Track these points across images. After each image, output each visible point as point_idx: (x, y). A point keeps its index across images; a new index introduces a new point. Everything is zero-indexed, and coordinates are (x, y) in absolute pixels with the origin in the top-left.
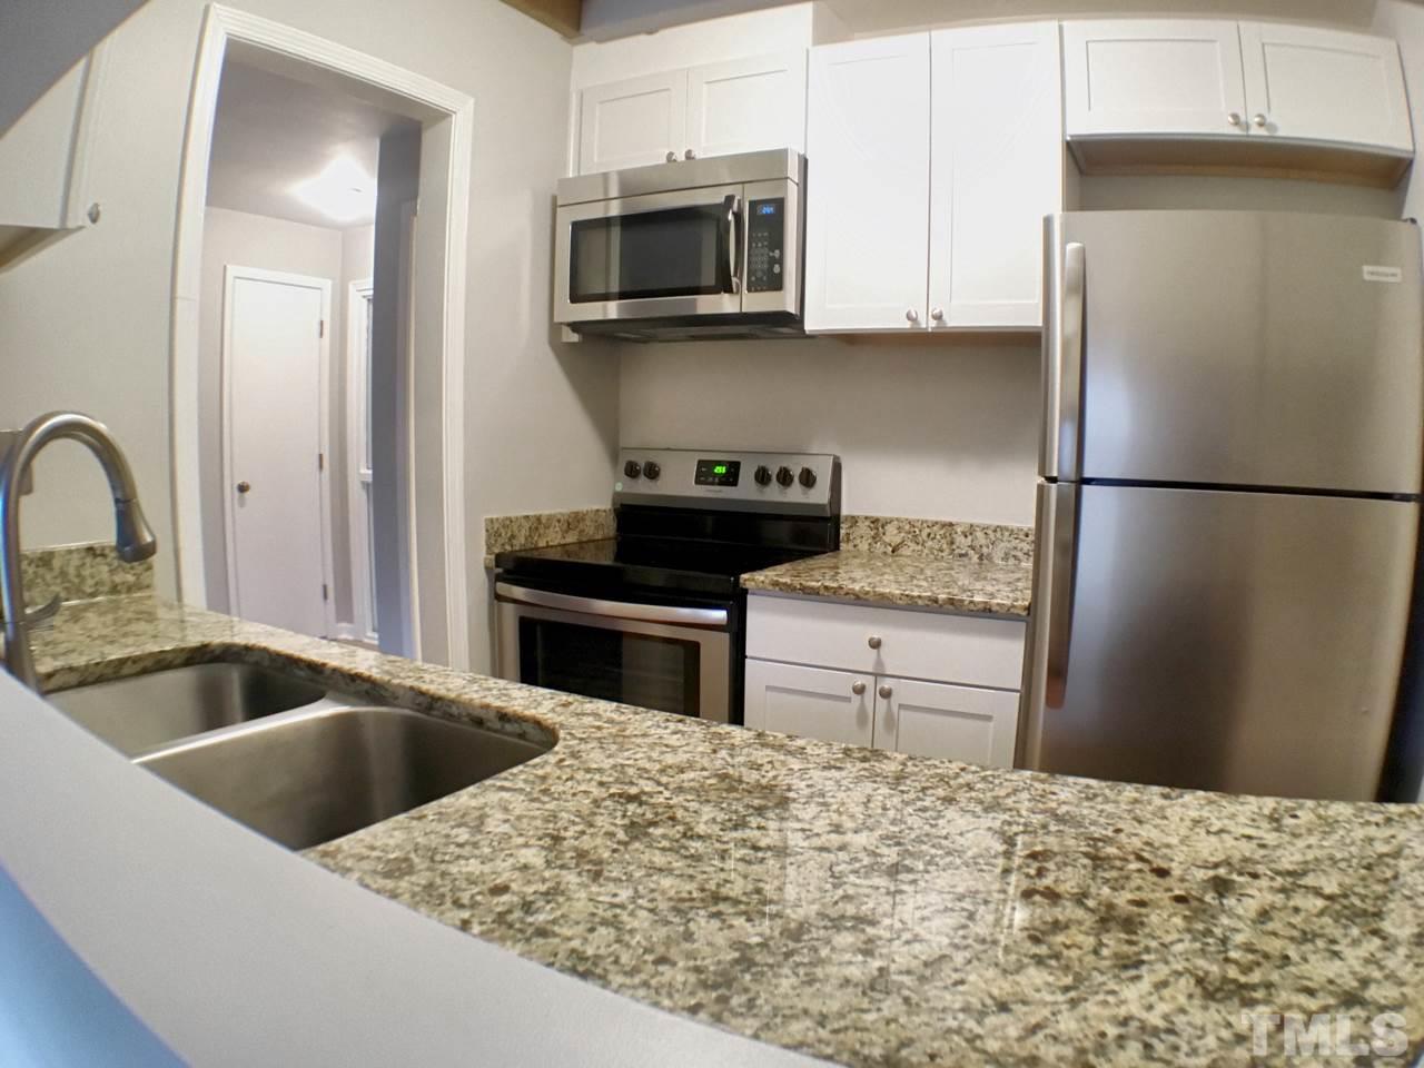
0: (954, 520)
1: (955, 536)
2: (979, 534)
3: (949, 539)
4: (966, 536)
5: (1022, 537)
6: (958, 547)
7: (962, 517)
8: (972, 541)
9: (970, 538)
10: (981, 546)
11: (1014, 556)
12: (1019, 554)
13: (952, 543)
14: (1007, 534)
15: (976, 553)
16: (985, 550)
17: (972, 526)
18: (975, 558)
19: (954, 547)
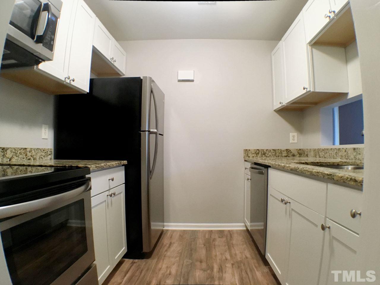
0: (26, 147)
1: (27, 152)
2: (33, 151)
3: (25, 154)
4: (30, 152)
5: (43, 151)
6: (28, 157)
7: (28, 146)
8: (32, 154)
9: (31, 153)
10: (34, 155)
11: (41, 158)
12: (42, 157)
13: (26, 155)
14: (39, 150)
15: (33, 158)
16: (35, 157)
17: (31, 148)
18: (33, 159)
19: (27, 156)
